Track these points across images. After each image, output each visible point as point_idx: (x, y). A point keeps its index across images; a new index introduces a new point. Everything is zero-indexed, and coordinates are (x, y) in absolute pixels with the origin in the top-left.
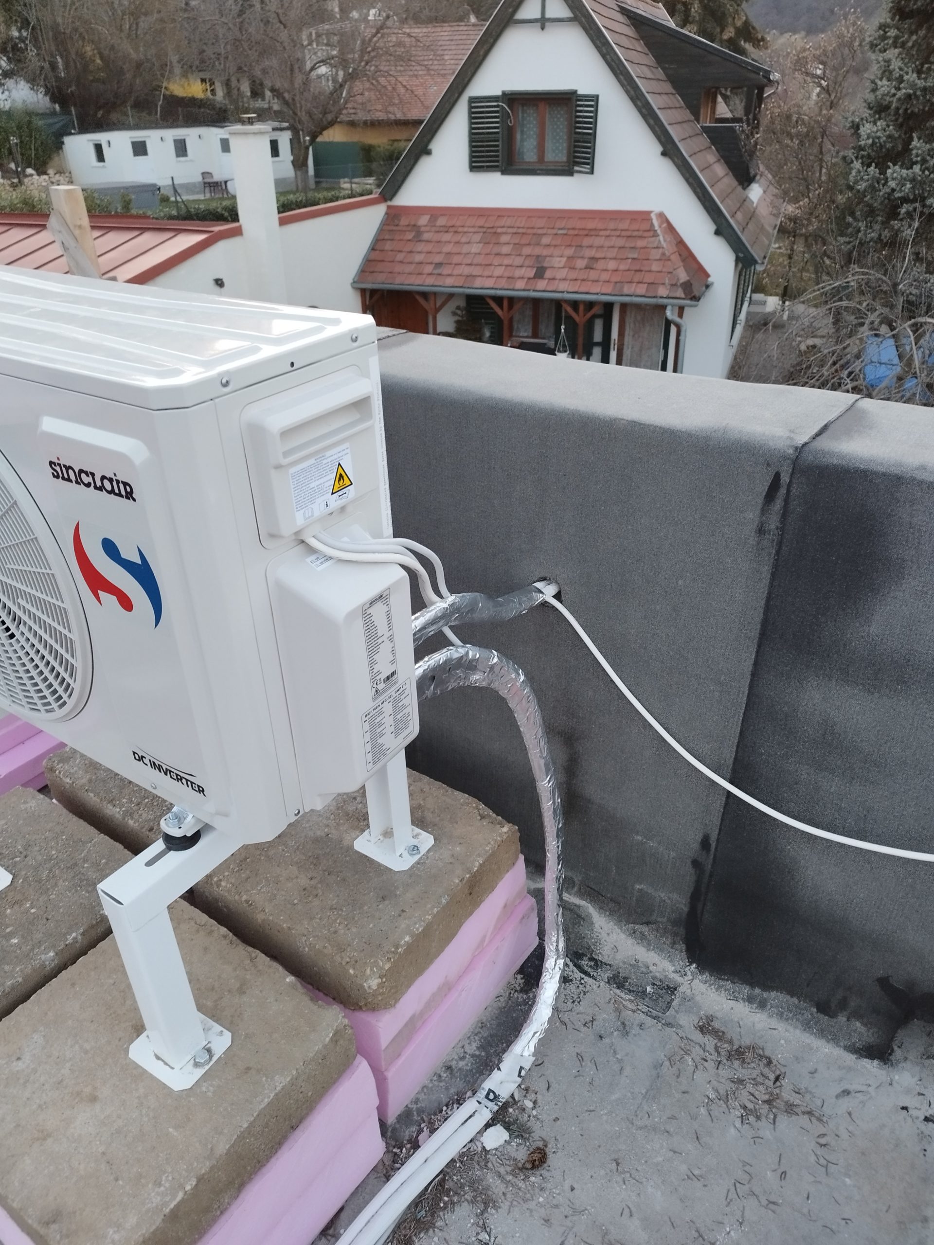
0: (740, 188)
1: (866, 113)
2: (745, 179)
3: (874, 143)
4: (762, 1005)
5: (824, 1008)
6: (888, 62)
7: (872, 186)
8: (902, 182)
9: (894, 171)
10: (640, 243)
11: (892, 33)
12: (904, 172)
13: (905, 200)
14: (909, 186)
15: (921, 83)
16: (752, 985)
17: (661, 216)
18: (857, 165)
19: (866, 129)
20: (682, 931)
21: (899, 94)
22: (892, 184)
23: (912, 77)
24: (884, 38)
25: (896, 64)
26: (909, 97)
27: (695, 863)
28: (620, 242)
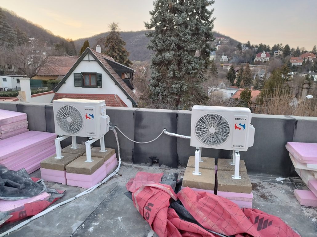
0: (131, 90)
1: (151, 79)
2: (132, 89)
3: (153, 84)
4: (141, 165)
5: (146, 163)
6: (153, 71)
7: (154, 90)
8: (159, 90)
9: (157, 88)
10: (113, 100)
11: (153, 66)
12: (159, 88)
13: (159, 93)
14: (160, 90)
15: (159, 74)
16: (139, 164)
17: (116, 95)
18: (151, 87)
19: (151, 81)
20: (132, 160)
21: (156, 76)
22: (157, 90)
23: (157, 73)
24: (152, 67)
25: (154, 71)
26: (157, 77)
27: (132, 152)
28: (109, 100)
